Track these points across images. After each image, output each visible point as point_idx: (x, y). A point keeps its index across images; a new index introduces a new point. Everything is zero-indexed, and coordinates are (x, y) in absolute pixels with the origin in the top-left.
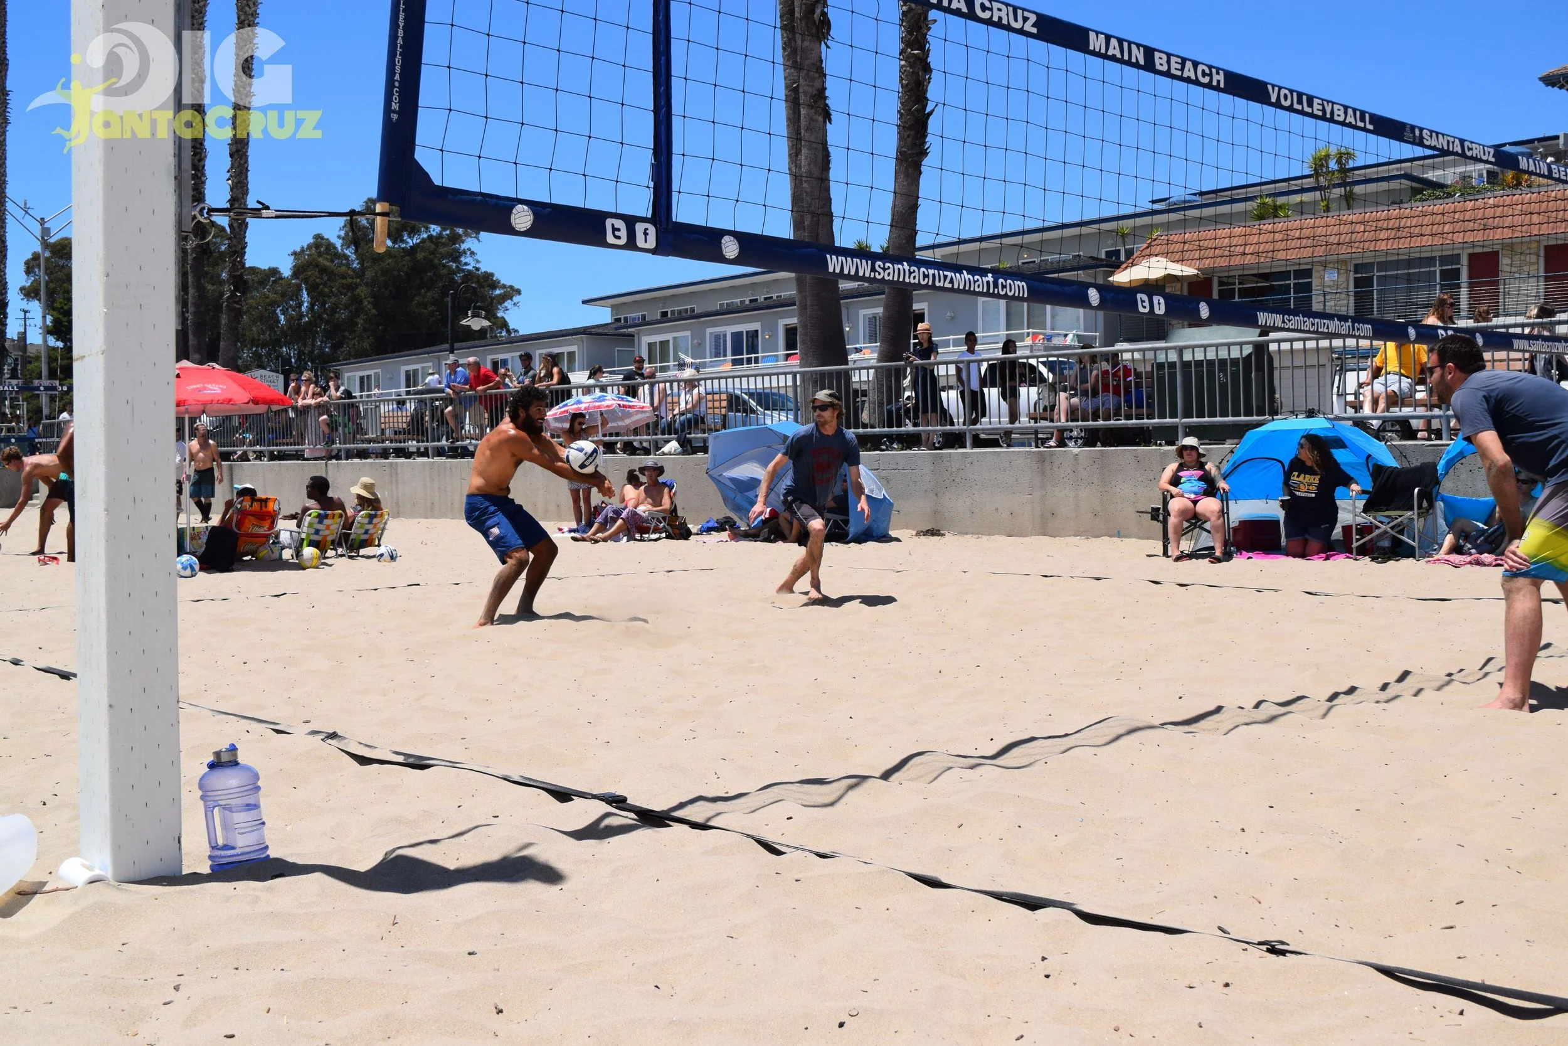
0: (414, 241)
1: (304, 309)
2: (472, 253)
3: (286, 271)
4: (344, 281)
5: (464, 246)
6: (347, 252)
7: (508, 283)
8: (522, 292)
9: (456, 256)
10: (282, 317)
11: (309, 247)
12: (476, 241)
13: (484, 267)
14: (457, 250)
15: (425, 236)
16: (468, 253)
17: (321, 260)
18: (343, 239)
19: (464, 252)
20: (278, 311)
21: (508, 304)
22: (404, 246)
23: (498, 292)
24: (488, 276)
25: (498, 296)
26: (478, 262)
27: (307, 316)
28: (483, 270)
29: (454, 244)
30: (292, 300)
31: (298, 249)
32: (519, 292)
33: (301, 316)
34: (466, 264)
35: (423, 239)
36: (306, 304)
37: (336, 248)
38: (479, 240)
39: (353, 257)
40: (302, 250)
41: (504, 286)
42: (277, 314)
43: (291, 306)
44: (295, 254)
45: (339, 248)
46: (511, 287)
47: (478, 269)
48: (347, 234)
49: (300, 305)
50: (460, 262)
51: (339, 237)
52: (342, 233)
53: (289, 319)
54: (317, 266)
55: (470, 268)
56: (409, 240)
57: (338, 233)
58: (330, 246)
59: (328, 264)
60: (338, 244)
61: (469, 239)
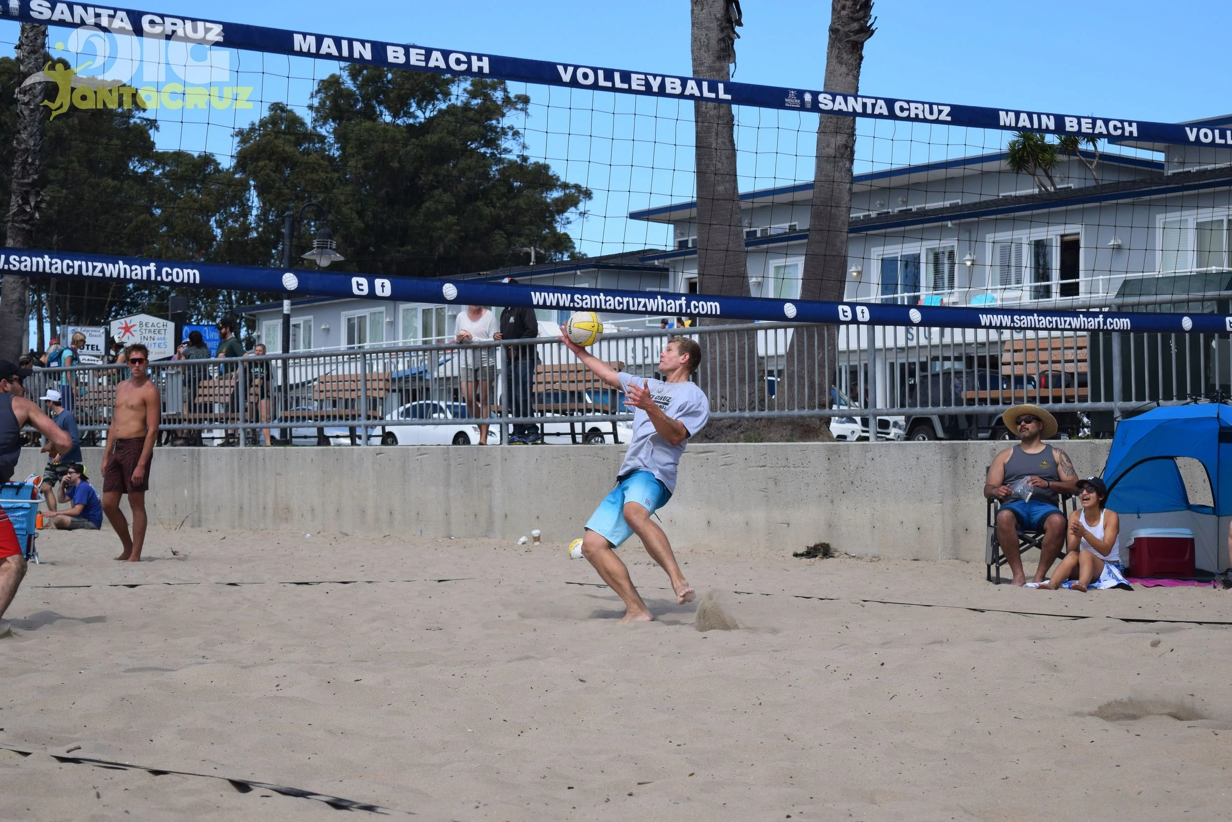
0: (428, 114)
1: (252, 219)
2: (516, 134)
3: (226, 162)
4: (315, 176)
5: (505, 122)
6: (323, 131)
7: (572, 181)
8: (594, 195)
9: (491, 137)
10: (218, 232)
11: (263, 123)
12: (522, 114)
13: (535, 156)
14: (493, 129)
15: (443, 106)
16: (510, 133)
17: (279, 142)
18: (317, 110)
19: (504, 132)
20: (212, 222)
21: (571, 214)
22: (411, 121)
23: (556, 194)
24: (542, 170)
25: (556, 200)
26: (524, 147)
27: (256, 229)
28: (532, 160)
29: (491, 119)
30: (234, 205)
31: (246, 126)
32: (588, 194)
33: (246, 229)
34: (506, 151)
35: (440, 111)
36: (254, 212)
37: (303, 124)
38: (527, 114)
39: (331, 139)
40: (252, 129)
41: (565, 186)
42: (211, 227)
43: (232, 215)
44: (240, 133)
45: (310, 126)
46: (577, 187)
47: (525, 159)
48: (322, 104)
49: (245, 212)
50: (497, 147)
51: (311, 107)
52: (316, 102)
53: (229, 233)
54: (273, 153)
55: (512, 157)
56: (419, 113)
57: (309, 102)
58: (295, 121)
59: (289, 148)
60: (308, 117)
61: (513, 112)
